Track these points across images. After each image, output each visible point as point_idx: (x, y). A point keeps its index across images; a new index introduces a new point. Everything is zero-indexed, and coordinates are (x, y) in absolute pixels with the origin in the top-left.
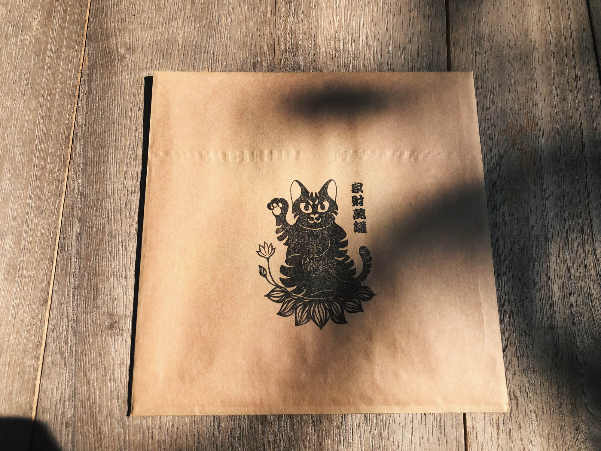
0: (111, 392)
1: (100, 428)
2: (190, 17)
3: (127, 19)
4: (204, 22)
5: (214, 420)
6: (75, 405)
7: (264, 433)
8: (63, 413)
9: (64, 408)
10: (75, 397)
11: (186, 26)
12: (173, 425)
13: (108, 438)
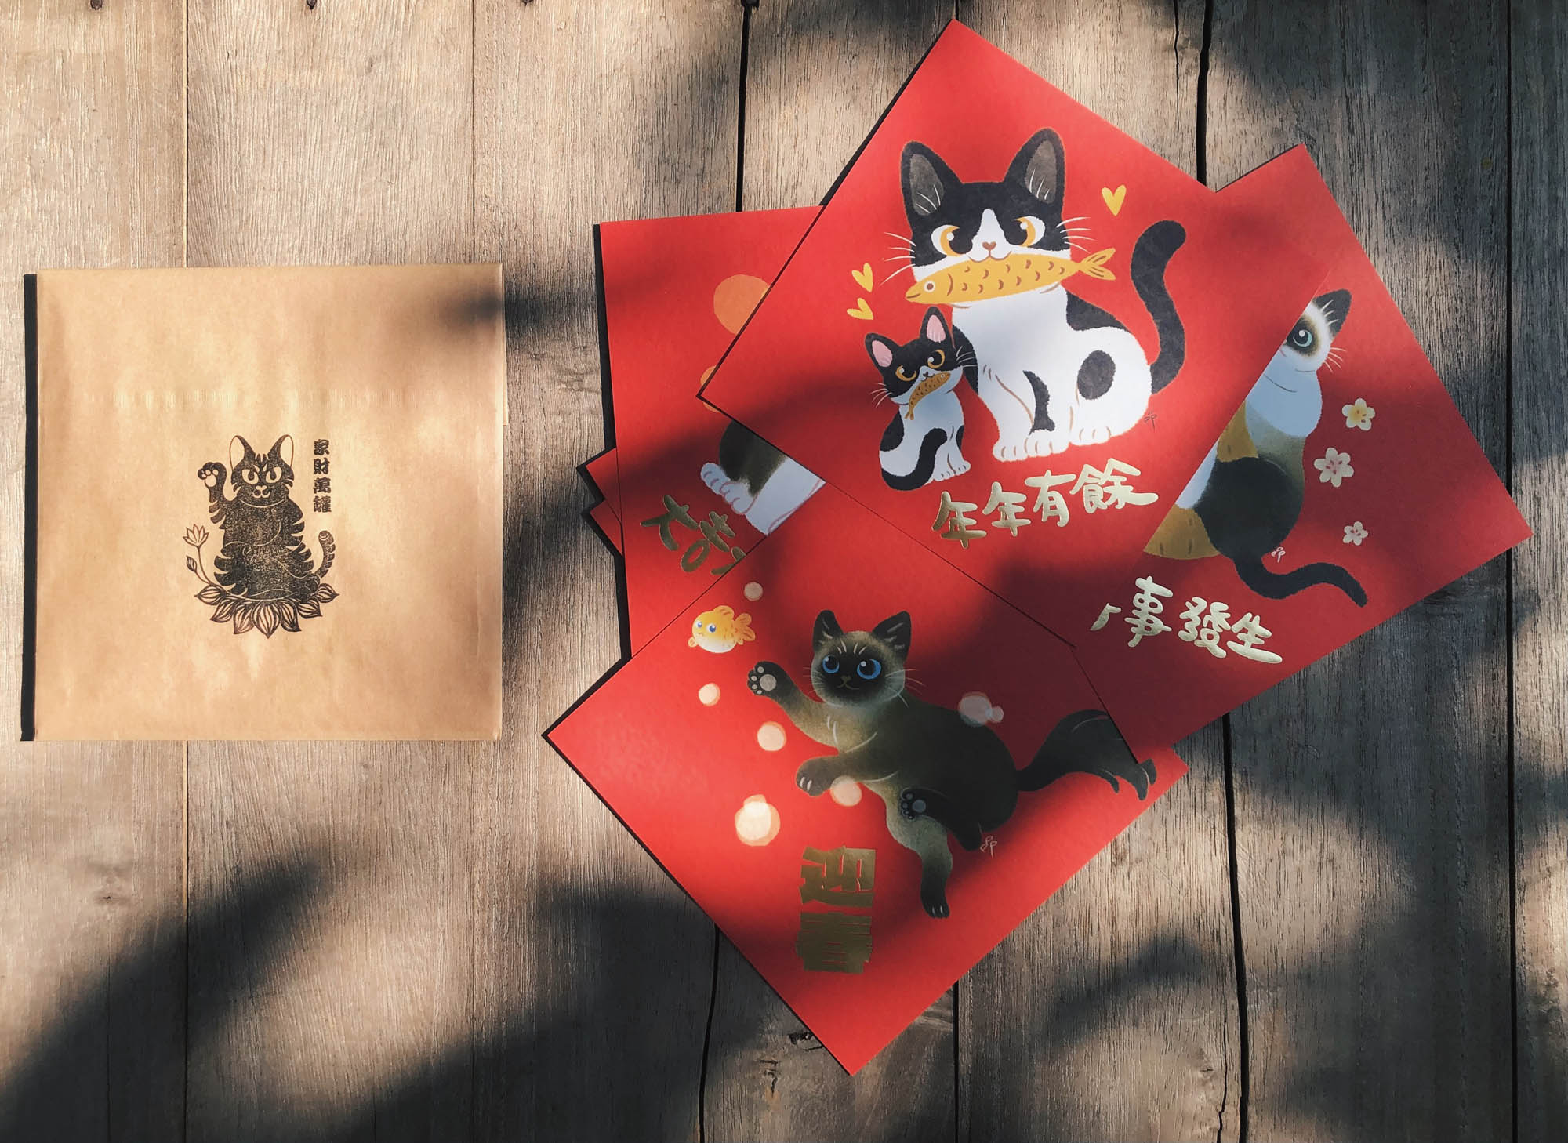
0: (278, 787)
1: (269, 829)
2: (342, 238)
3: (246, 244)
4: (364, 248)
5: (410, 817)
6: (235, 802)
7: (472, 831)
8: (221, 812)
9: (222, 806)
10: (234, 792)
11: (338, 255)
12: (359, 825)
13: (281, 839)
